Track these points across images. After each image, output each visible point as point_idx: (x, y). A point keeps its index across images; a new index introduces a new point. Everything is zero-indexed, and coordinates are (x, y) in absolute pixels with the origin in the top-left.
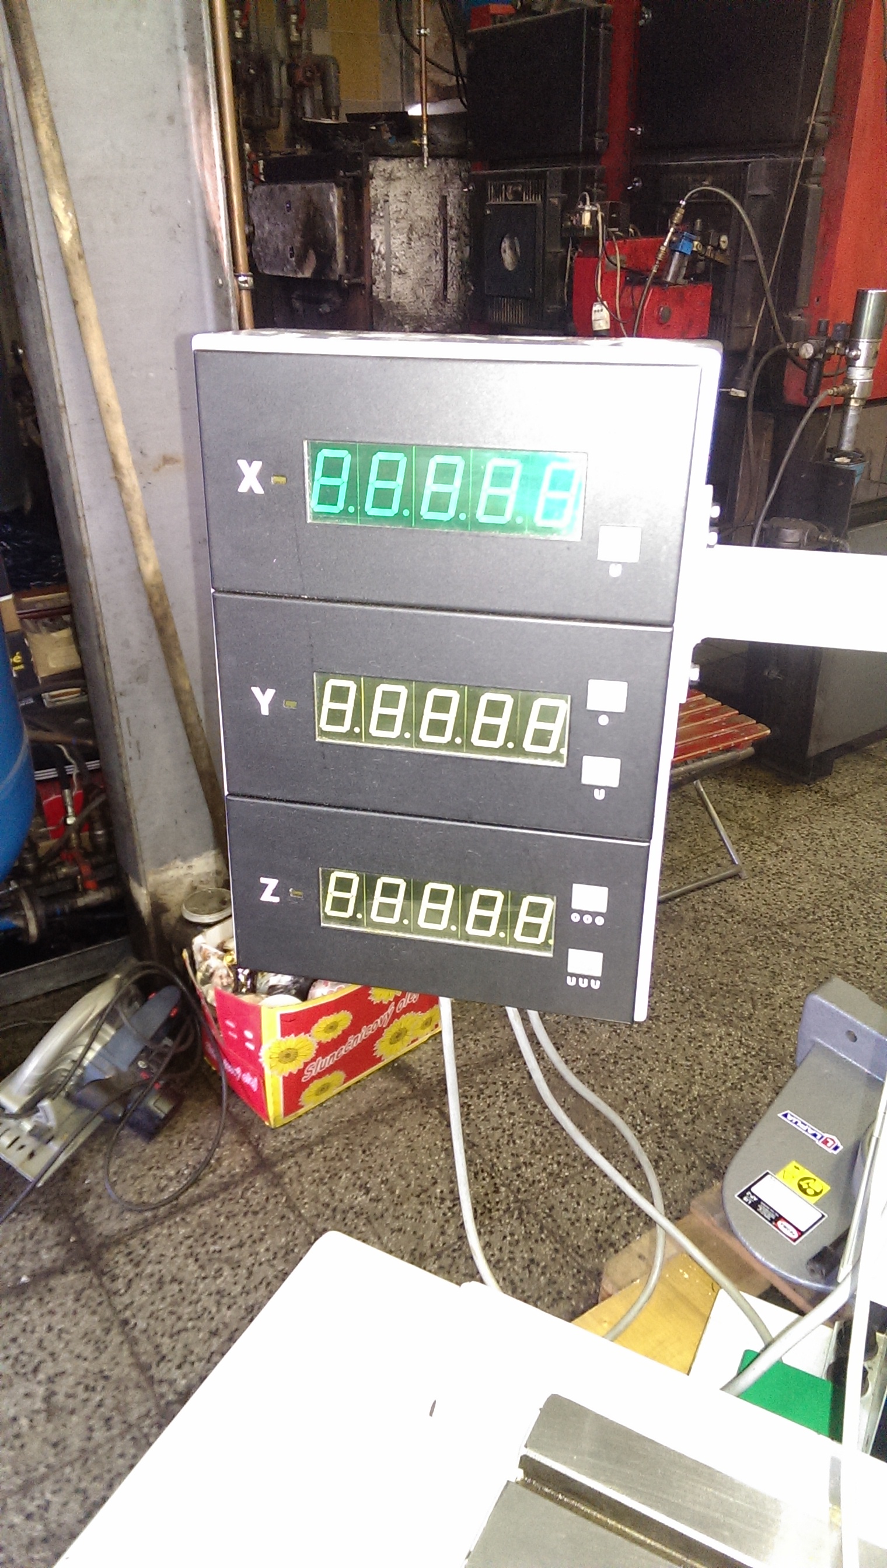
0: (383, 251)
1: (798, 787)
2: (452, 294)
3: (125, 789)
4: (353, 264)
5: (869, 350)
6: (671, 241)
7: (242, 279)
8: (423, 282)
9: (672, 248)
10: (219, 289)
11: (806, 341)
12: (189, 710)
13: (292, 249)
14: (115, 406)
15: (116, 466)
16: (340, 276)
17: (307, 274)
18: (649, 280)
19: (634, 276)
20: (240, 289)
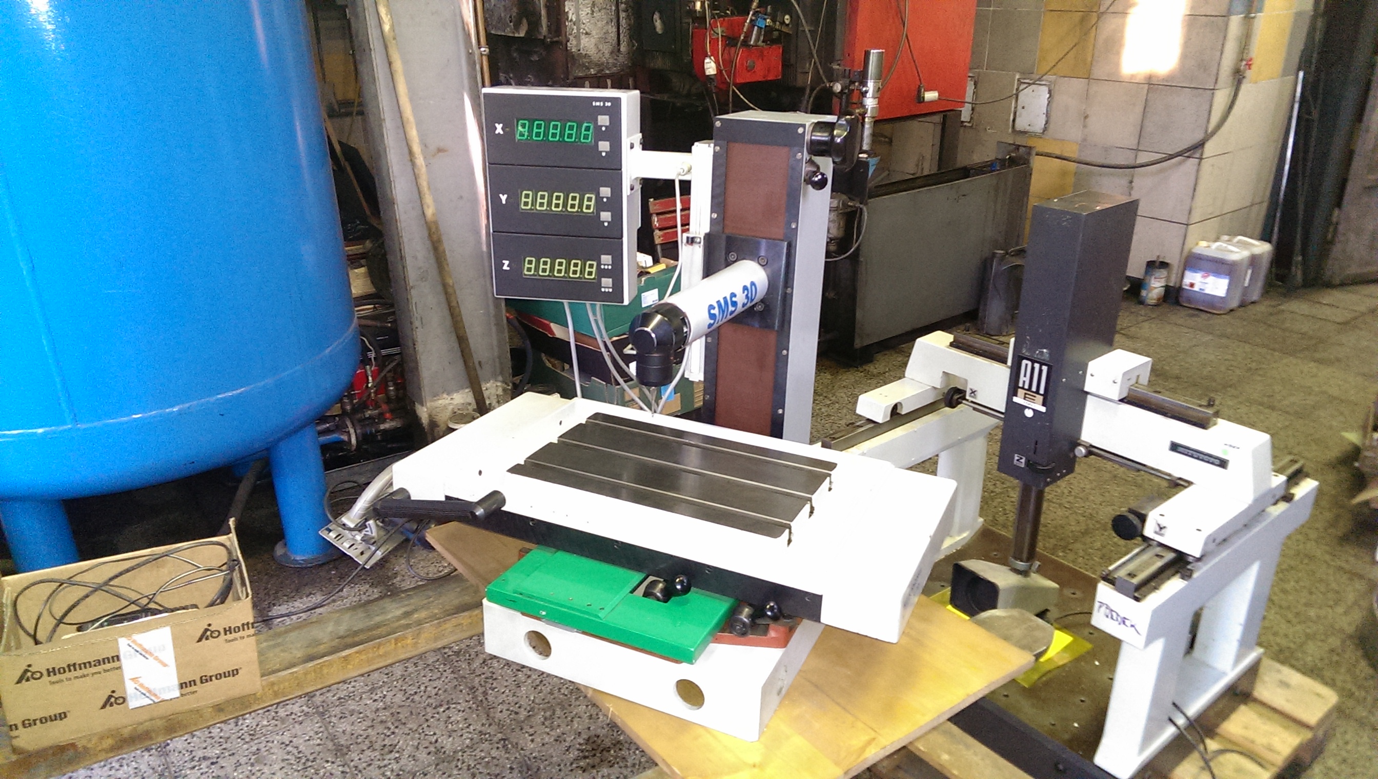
0: (574, 19)
1: (851, 369)
2: (623, 48)
3: (414, 345)
4: (553, 28)
5: (874, 87)
6: (751, 20)
7: (482, 49)
8: (604, 39)
9: (753, 24)
10: (470, 55)
11: (837, 81)
12: (453, 298)
13: (510, 17)
14: (412, 119)
15: (411, 153)
16: (545, 36)
17: (522, 34)
18: (739, 44)
19: (731, 41)
20: (482, 55)
